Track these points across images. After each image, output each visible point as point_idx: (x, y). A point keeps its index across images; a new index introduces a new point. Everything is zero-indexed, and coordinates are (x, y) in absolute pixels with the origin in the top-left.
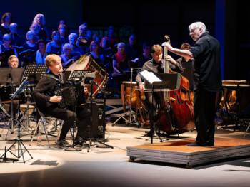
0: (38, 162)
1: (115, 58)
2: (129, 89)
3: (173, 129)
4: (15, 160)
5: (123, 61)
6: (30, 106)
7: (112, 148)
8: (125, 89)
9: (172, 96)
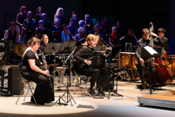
0: (80, 106)
1: (110, 36)
2: (123, 57)
3: (157, 84)
4: (66, 105)
5: (115, 38)
6: (65, 68)
7: (123, 96)
8: (121, 57)
9: (156, 62)
